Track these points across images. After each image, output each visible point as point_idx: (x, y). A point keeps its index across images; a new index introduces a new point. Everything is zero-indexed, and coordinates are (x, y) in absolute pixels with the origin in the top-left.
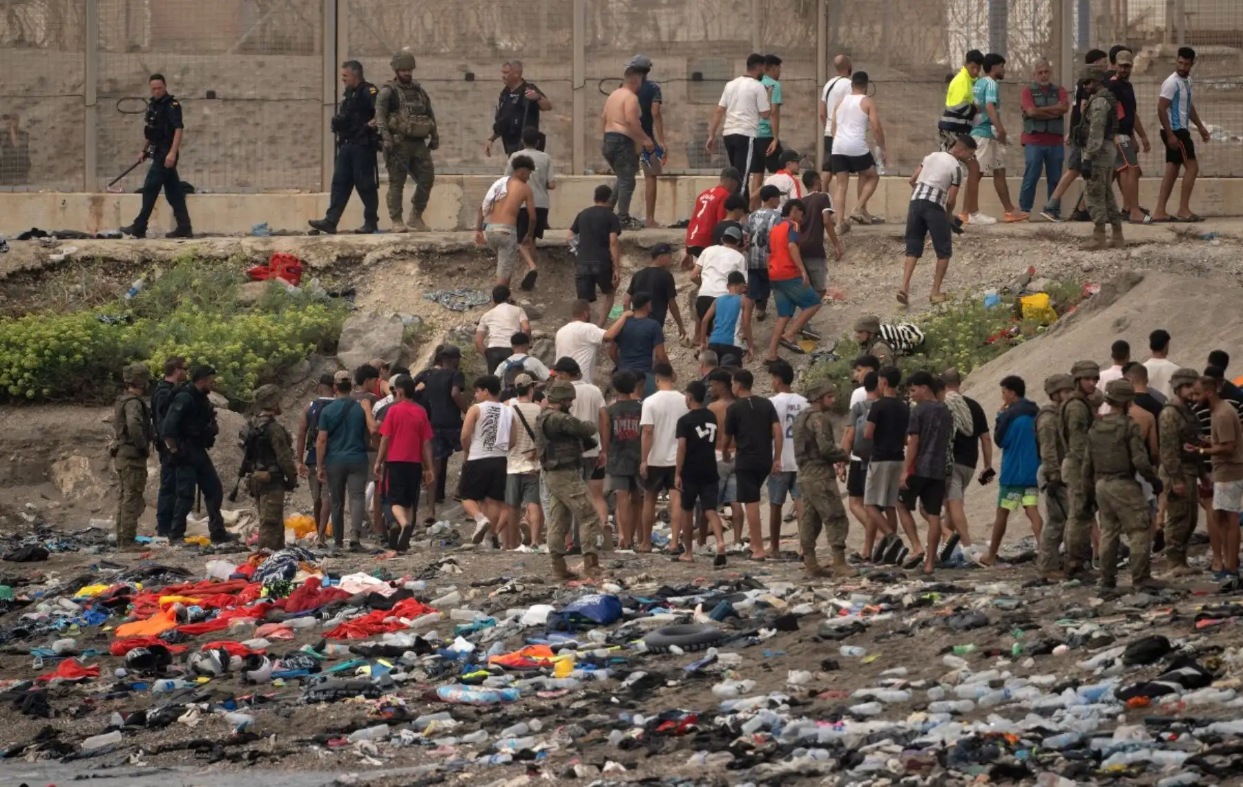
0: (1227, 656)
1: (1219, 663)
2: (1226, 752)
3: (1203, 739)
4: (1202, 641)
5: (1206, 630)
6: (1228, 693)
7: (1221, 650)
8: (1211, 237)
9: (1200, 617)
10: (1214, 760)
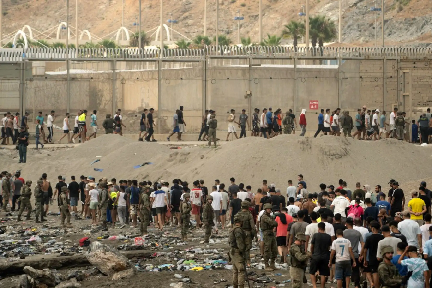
0: (7, 228)
1: (6, 229)
2: (7, 246)
3: (3, 244)
4: (2, 225)
5: (3, 223)
6: (7, 235)
7: (6, 227)
8: (4, 148)
9: (2, 220)
10: (5, 248)
